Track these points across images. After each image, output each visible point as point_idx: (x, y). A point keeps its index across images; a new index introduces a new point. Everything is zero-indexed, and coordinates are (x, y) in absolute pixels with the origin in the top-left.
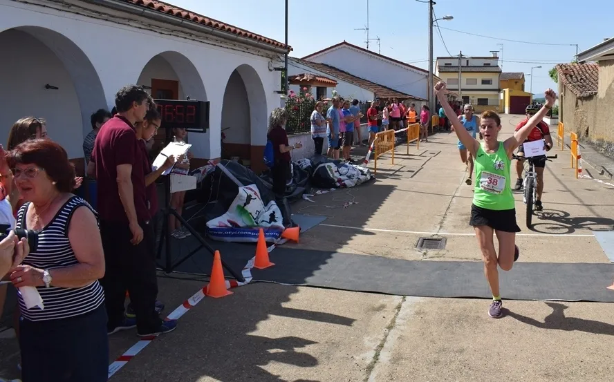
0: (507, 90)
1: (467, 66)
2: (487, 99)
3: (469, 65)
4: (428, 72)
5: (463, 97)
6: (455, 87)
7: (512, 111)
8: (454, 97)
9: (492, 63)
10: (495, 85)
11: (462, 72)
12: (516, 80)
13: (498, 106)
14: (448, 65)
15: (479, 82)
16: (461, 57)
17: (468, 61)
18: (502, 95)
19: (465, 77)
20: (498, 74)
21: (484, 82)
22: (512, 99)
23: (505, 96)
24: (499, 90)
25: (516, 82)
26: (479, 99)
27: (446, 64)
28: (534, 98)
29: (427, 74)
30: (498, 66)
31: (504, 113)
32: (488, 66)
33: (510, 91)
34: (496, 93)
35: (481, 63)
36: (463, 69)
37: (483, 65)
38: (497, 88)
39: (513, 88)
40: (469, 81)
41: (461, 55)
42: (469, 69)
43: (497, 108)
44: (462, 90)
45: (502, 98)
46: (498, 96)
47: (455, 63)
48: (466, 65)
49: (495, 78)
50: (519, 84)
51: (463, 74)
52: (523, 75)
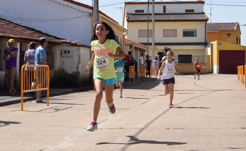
0: (215, 43)
1: (165, 13)
2: (191, 56)
3: (167, 12)
4: (91, 8)
5: (159, 54)
7: (222, 71)
9: (196, 8)
10: (200, 37)
11: (156, 21)
12: (229, 32)
13: (204, 64)
14: (139, 12)
15: (180, 33)
17: (164, 7)
18: (209, 50)
20: (203, 24)
21: (186, 34)
22: (222, 53)
23: (213, 51)
24: (206, 44)
25: (229, 35)
26: (179, 56)
27: (136, 11)
29: (91, 11)
30: (203, 13)
31: (212, 72)
32: (191, 13)
33: (219, 44)
34: (201, 47)
35: (182, 9)
36: (158, 18)
37: (184, 12)
38: (204, 41)
39: (224, 40)
40: (166, 33)
42: (166, 17)
43: (204, 67)
44: (159, 44)
45: (209, 53)
46: (204, 51)
48: (162, 12)
49: (199, 28)
50: (233, 37)
51: (156, 23)
52: (238, 26)
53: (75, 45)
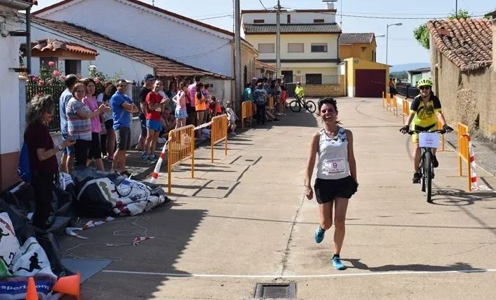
0: (350, 61)
1: (289, 24)
2: (320, 76)
3: (291, 22)
4: (232, 34)
5: (283, 72)
6: (272, 56)
7: (359, 94)
8: (271, 73)
9: (327, 18)
10: (332, 53)
11: (282, 33)
12: (364, 45)
13: (337, 85)
14: (259, 23)
15: (308, 48)
16: (279, 10)
17: (289, 16)
18: (343, 67)
19: (286, 40)
20: (336, 37)
21: (315, 49)
22: (358, 73)
23: (348, 70)
24: (338, 61)
25: (364, 48)
26: (308, 76)
27: (255, 21)
28: (391, 71)
29: (231, 38)
30: (335, 24)
31: (347, 95)
32: (321, 23)
33: (355, 62)
34: (333, 65)
35: (310, 18)
36: (283, 29)
37: (312, 22)
38: (335, 57)
39: (359, 57)
40: (291, 48)
41: (280, 7)
42: (291, 29)
43: (337, 89)
44: (283, 61)
45: (343, 72)
46: (337, 69)
47: (270, 19)
48: (286, 23)
49: (331, 42)
50: (368, 51)
51: (282, 36)
52: (374, 37)
53: (220, 78)
